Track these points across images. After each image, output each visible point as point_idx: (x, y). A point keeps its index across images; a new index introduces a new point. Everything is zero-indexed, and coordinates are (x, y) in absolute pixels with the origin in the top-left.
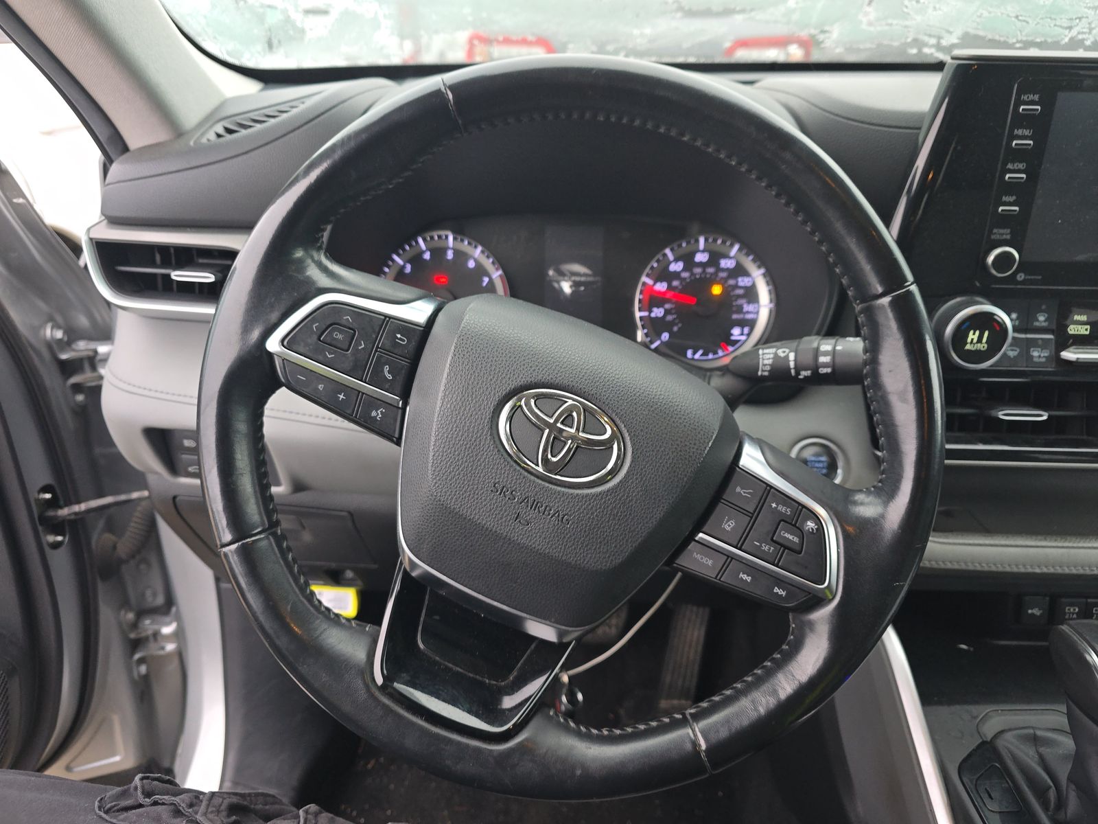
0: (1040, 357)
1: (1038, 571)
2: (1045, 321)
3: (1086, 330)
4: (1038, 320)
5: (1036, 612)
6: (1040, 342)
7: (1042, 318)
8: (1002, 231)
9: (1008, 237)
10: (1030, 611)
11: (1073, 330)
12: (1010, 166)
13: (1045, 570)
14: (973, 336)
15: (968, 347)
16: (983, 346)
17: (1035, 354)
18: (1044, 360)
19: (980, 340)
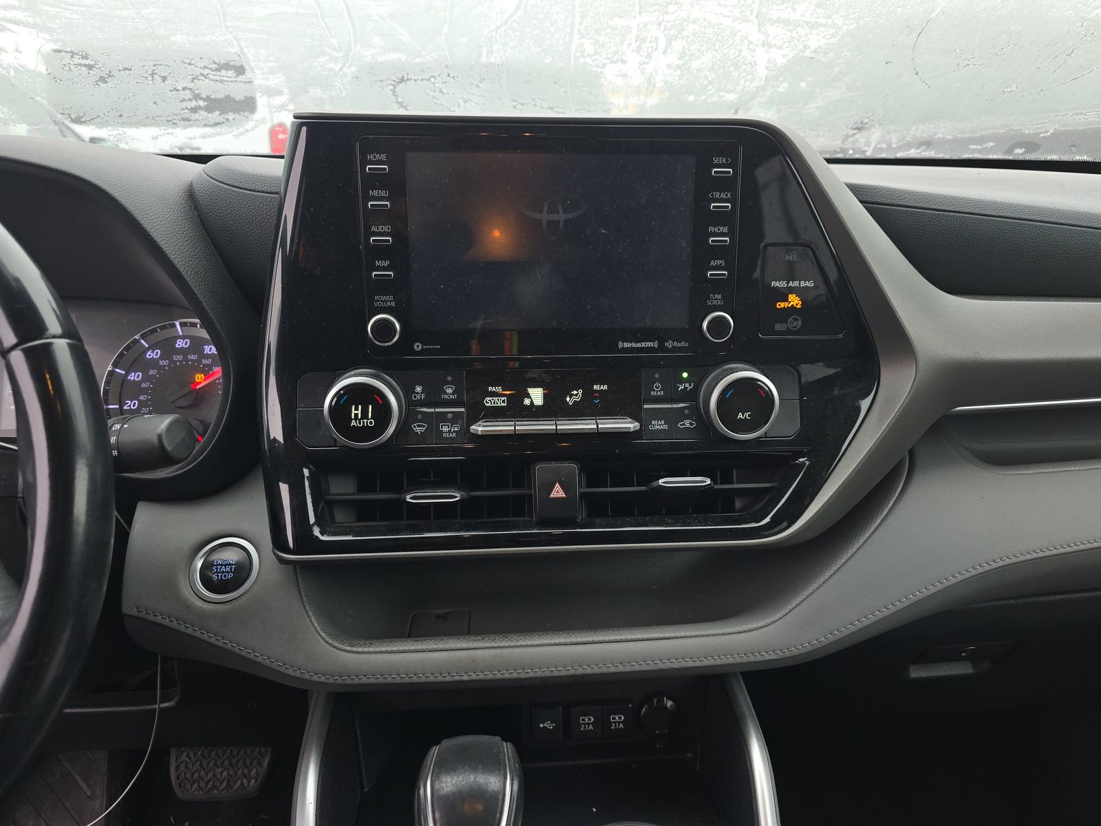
0: (450, 431)
1: (465, 678)
2: (453, 394)
3: (503, 402)
4: (446, 393)
5: (548, 725)
6: (450, 416)
7: (449, 391)
8: (384, 298)
9: (393, 304)
10: (541, 725)
11: (489, 402)
12: (374, 229)
13: (474, 677)
14: (356, 411)
15: (353, 423)
16: (370, 422)
17: (445, 429)
18: (454, 435)
19: (365, 415)
